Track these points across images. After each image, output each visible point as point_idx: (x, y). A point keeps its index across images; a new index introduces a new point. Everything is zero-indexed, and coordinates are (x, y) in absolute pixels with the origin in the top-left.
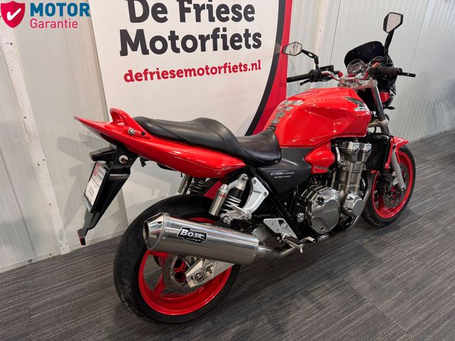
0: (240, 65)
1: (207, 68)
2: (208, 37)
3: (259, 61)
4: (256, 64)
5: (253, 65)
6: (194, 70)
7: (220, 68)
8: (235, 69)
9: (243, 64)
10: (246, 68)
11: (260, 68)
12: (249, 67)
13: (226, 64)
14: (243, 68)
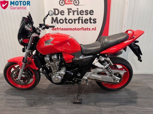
0: (87, 28)
1: (76, 28)
2: (76, 20)
3: (95, 28)
4: (94, 29)
5: (92, 29)
6: (71, 29)
7: (80, 29)
8: (85, 29)
9: (88, 28)
10: (90, 30)
11: (96, 30)
12: (91, 29)
13: (82, 28)
14: (88, 29)
